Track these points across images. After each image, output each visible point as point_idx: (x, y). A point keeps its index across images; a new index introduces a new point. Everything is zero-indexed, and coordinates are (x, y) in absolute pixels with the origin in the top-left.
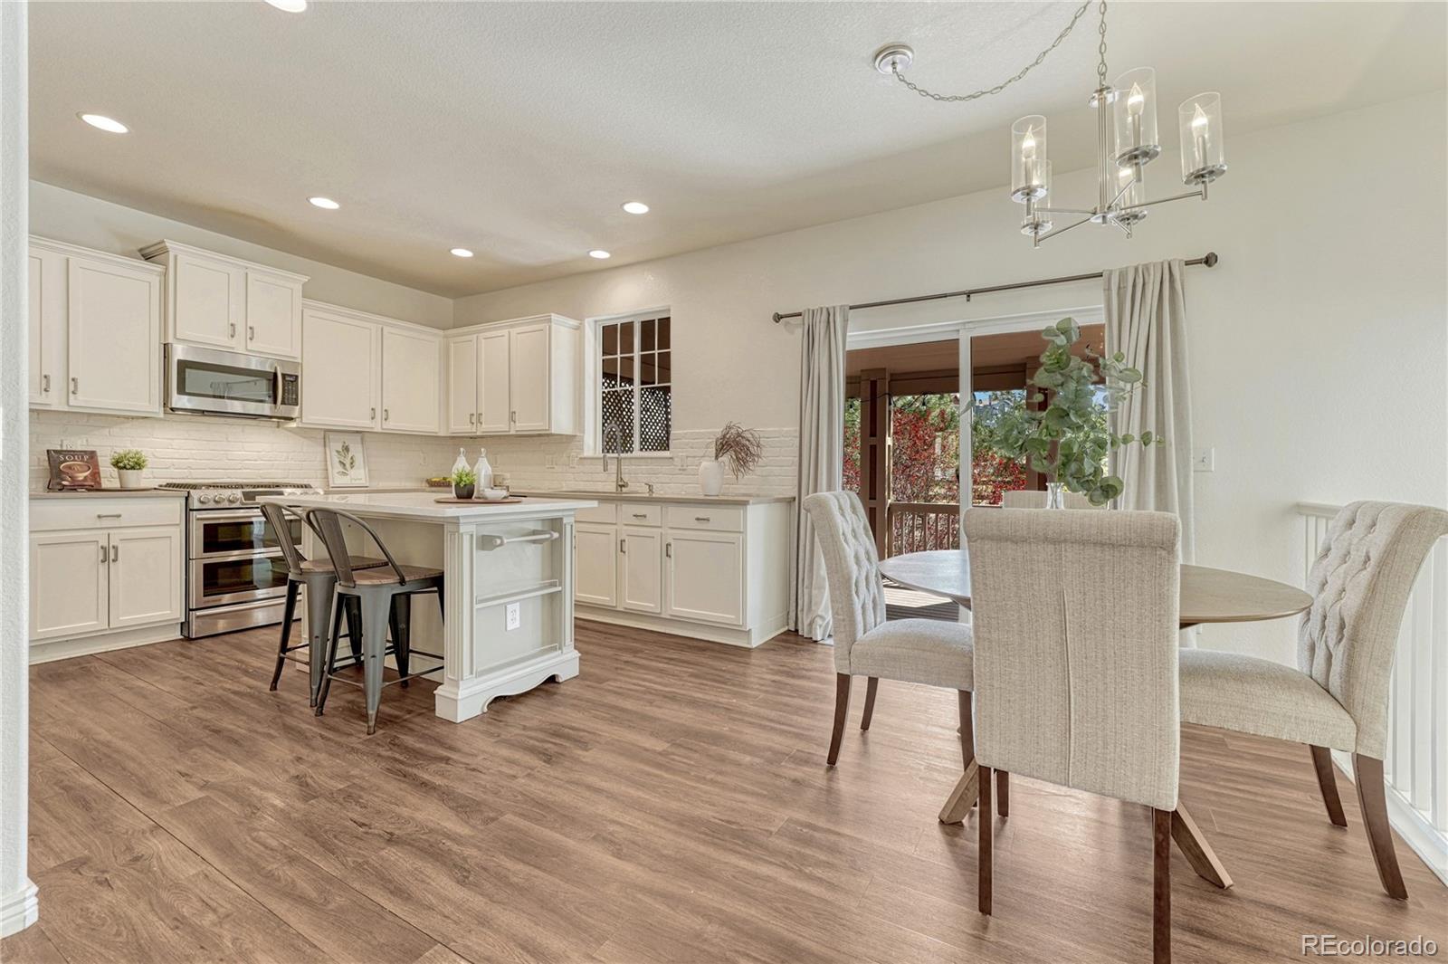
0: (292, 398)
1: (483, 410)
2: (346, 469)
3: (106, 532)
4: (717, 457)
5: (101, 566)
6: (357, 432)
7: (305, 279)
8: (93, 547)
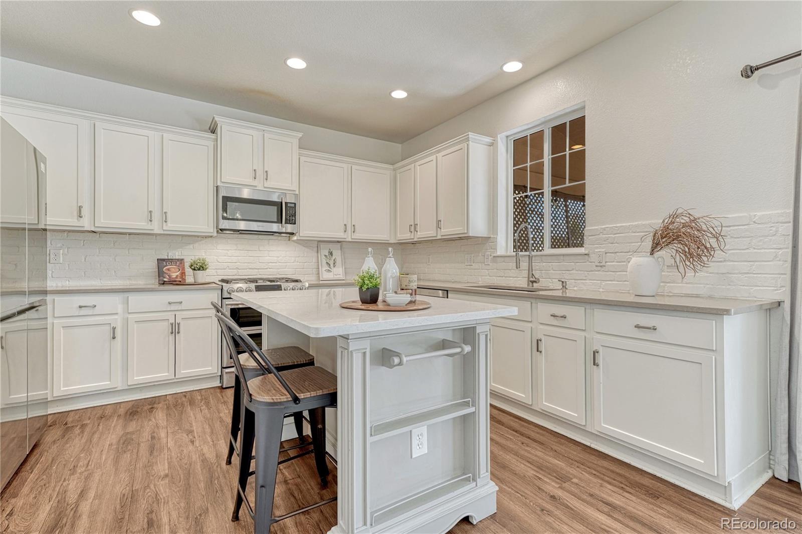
0: (292, 219)
1: (418, 222)
2: (330, 268)
3: (174, 313)
4: (652, 253)
5: (170, 337)
6: (338, 242)
7: (300, 135)
8: (166, 324)
